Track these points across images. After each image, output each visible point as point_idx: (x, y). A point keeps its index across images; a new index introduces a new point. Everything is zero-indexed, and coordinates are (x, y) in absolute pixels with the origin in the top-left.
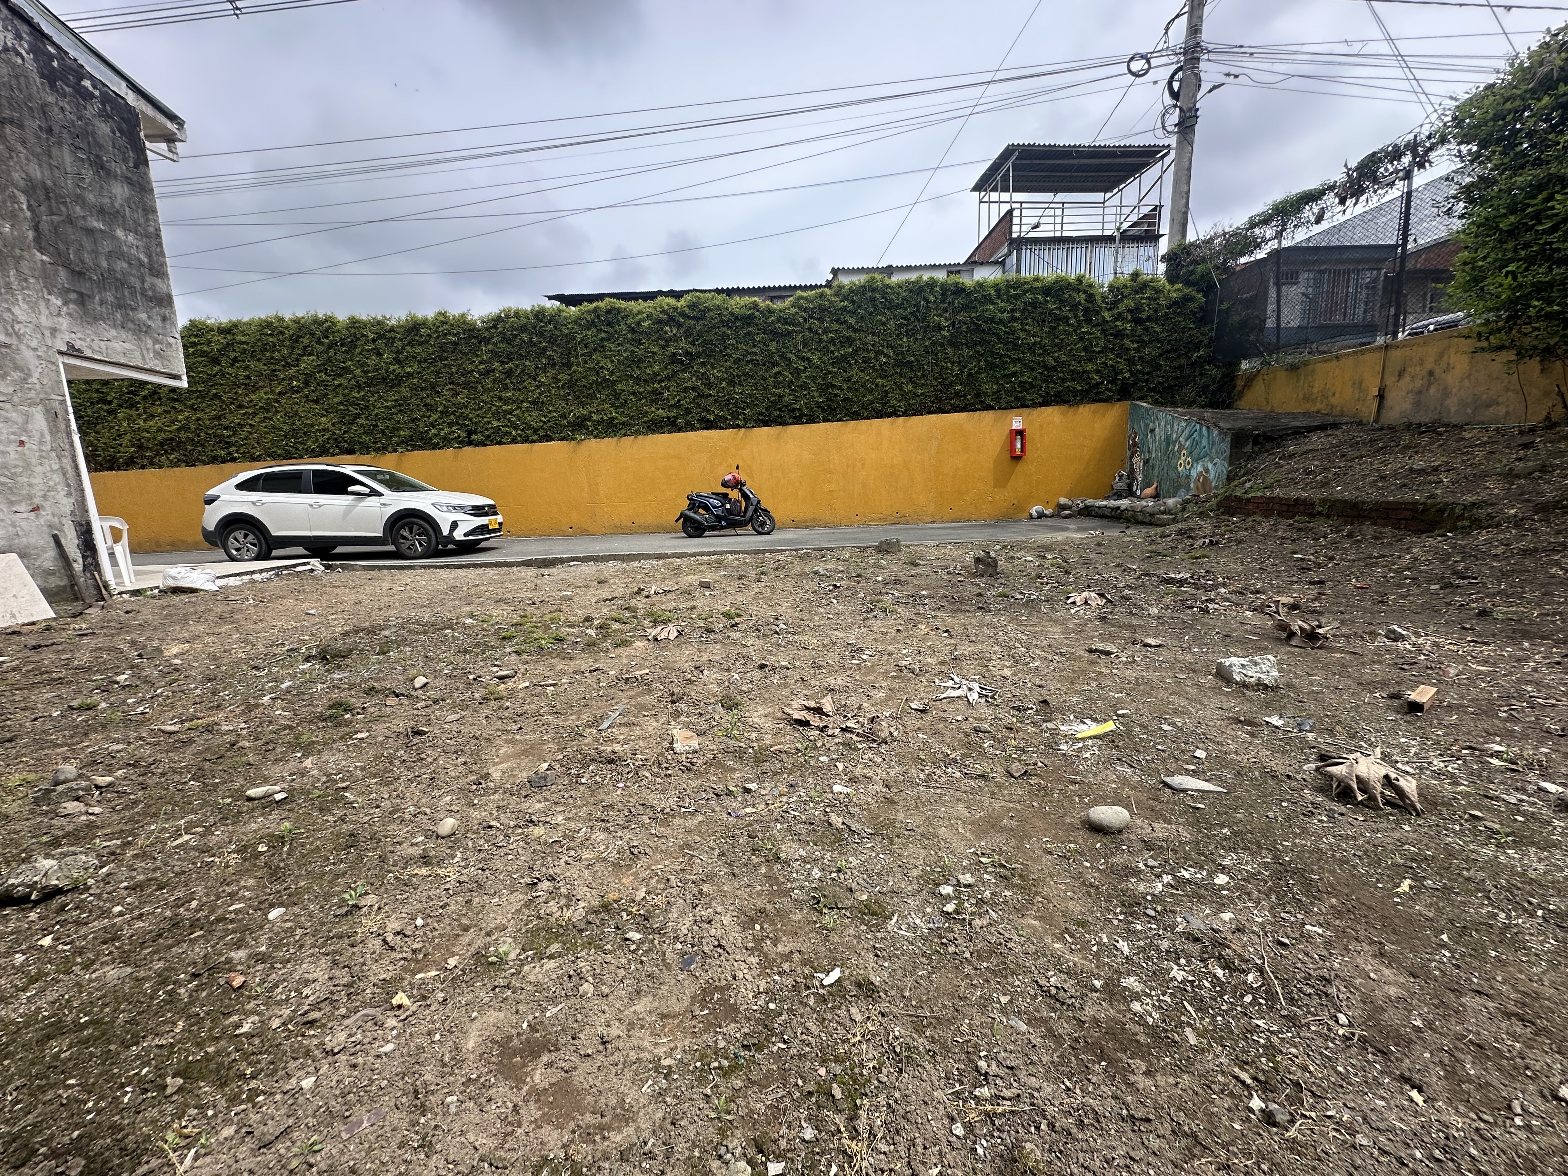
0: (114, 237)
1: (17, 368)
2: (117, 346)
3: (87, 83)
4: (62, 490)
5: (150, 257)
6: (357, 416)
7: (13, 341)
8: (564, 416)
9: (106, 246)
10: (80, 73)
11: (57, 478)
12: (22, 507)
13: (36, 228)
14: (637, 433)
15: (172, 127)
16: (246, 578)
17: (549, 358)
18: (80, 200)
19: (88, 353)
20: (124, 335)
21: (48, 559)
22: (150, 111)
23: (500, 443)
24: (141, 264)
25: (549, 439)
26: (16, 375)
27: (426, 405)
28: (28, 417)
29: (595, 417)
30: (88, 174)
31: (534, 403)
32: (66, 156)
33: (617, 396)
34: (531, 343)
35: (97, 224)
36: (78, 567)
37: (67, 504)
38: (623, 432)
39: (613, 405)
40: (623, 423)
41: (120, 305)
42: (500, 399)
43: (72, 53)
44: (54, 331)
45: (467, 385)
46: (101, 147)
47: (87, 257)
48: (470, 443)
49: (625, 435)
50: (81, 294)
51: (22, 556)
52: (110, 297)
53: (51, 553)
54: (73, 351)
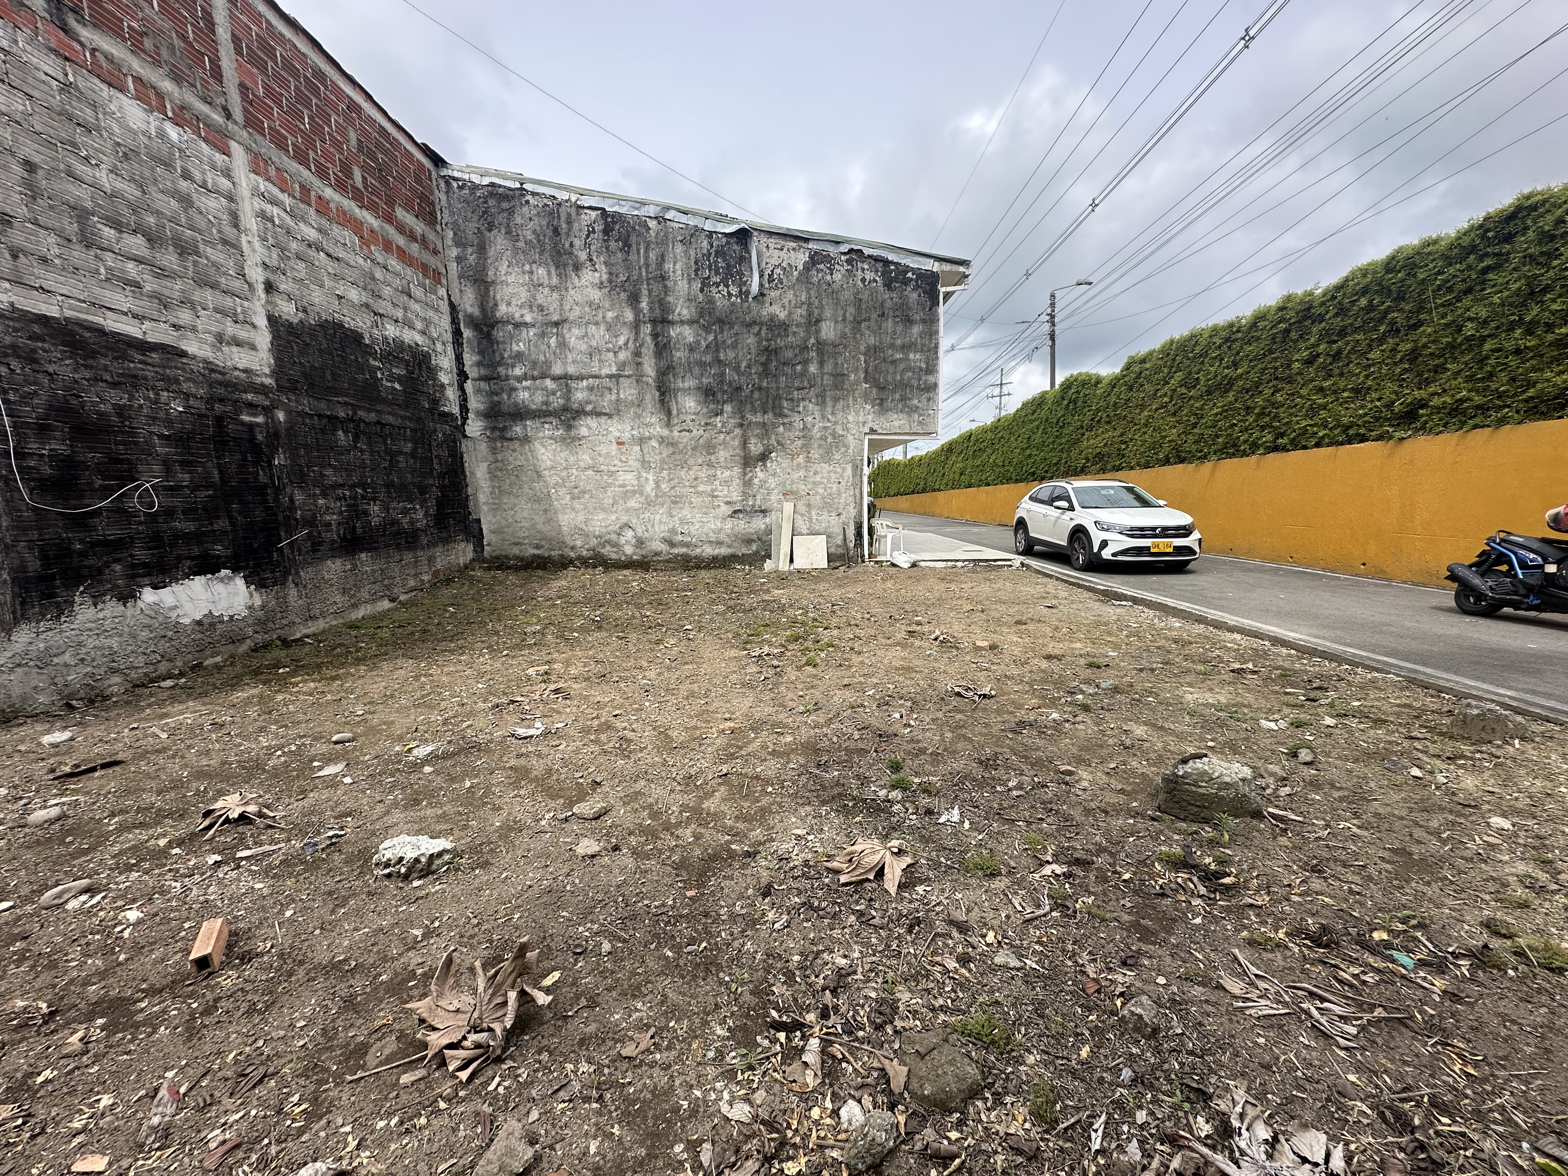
0: (909, 360)
1: (845, 446)
2: (896, 423)
3: (910, 275)
4: (852, 505)
5: (927, 363)
6: (1195, 425)
7: (845, 433)
8: (1390, 405)
9: (902, 366)
10: (907, 269)
11: (851, 499)
12: (833, 514)
13: (866, 372)
14: (1502, 422)
15: (961, 269)
16: (950, 564)
17: (1393, 323)
18: (892, 346)
19: (880, 431)
20: (901, 416)
21: (839, 540)
22: (947, 267)
23: (1305, 448)
24: (921, 369)
25: (1363, 439)
26: (843, 450)
27: (1248, 408)
28: (844, 469)
29: (1436, 401)
30: (900, 328)
31: (1357, 391)
32: (889, 325)
33: (1482, 361)
34: (1370, 308)
35: (899, 356)
36: (852, 545)
37: (853, 512)
38: (1477, 420)
39: (1470, 379)
40: (1477, 407)
41: (903, 399)
42: (1321, 390)
43: (903, 262)
44: (864, 423)
45: (1290, 380)
46: (909, 309)
47: (890, 378)
48: (1276, 449)
49: (1475, 427)
50: (882, 399)
51: (828, 537)
52: (897, 396)
53: (841, 537)
54: (872, 431)
